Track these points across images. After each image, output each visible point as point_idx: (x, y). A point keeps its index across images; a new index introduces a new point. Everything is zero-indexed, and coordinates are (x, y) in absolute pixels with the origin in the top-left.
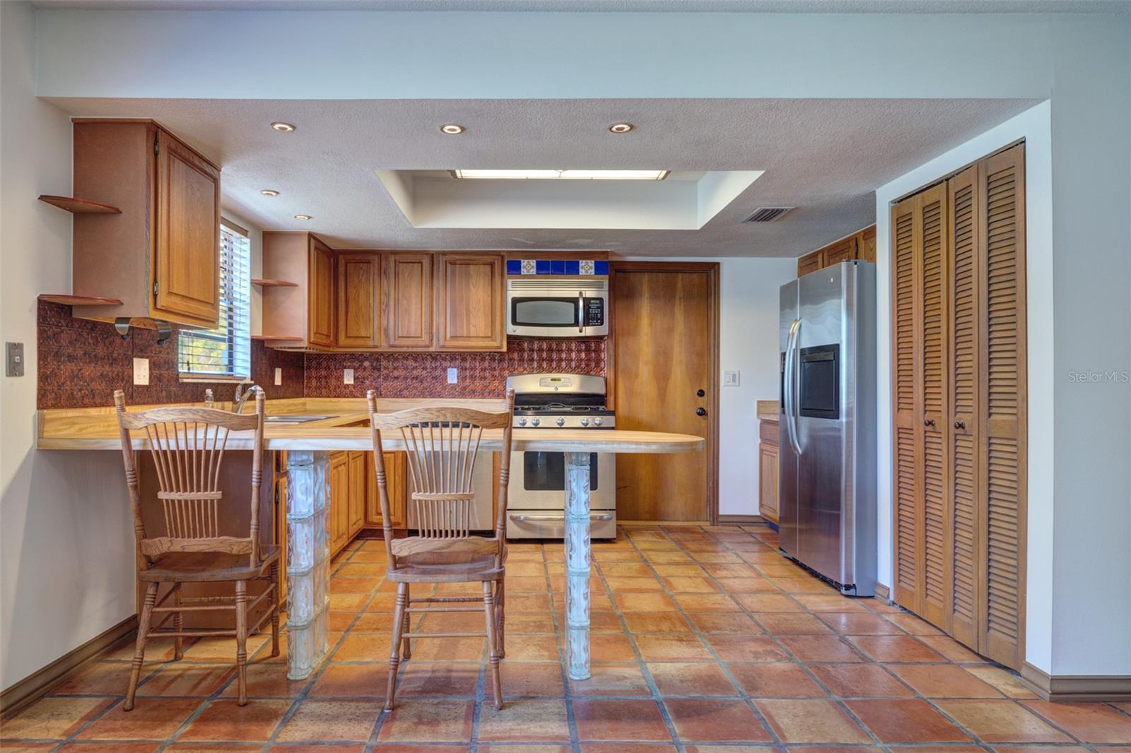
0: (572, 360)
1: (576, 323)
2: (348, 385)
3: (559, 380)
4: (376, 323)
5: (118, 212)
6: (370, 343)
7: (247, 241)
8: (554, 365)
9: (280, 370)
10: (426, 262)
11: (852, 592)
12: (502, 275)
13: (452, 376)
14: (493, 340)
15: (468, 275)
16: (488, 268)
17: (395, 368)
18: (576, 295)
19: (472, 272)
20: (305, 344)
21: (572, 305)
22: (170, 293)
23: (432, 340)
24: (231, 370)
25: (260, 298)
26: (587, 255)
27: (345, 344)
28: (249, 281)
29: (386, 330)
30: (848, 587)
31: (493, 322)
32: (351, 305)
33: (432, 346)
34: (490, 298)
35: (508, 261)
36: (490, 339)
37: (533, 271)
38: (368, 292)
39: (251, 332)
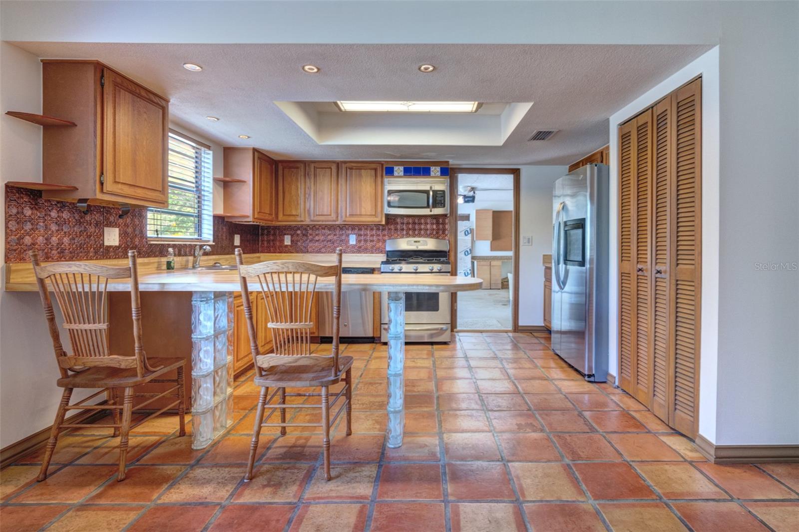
0: (427, 230)
1: (428, 206)
2: (287, 245)
3: (419, 242)
4: (302, 206)
5: (74, 125)
6: (299, 219)
7: (211, 152)
8: (417, 232)
9: (239, 236)
10: (334, 168)
11: (592, 379)
12: (382, 176)
13: (353, 240)
14: (376, 217)
15: (360, 176)
16: (373, 172)
17: (317, 235)
18: (427, 188)
19: (363, 174)
20: (251, 219)
21: (426, 195)
22: (116, 182)
23: (337, 217)
24: (200, 235)
25: (221, 191)
26: (435, 164)
27: (282, 221)
28: (212, 178)
29: (309, 211)
30: (589, 376)
31: (376, 206)
32: (287, 195)
33: (336, 221)
34: (374, 191)
35: (386, 168)
36: (374, 217)
37: (402, 174)
38: (297, 187)
39: (213, 211)
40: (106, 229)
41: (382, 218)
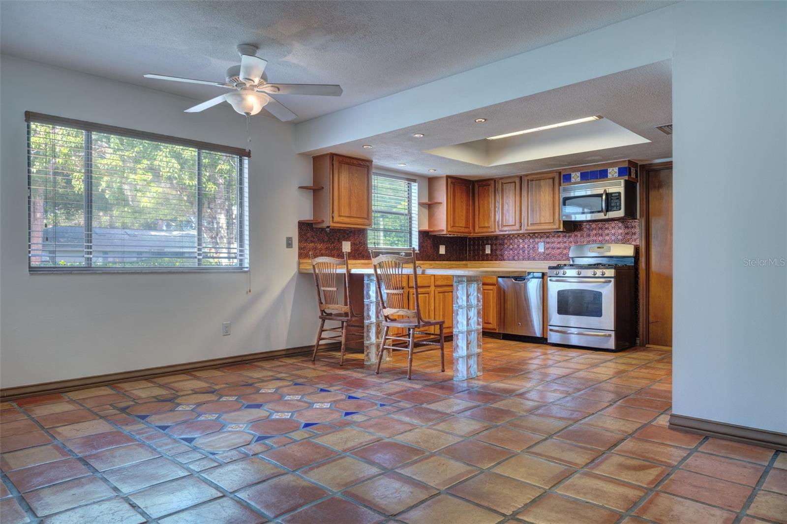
1: (602, 210)
2: (487, 254)
3: (603, 248)
4: (493, 219)
5: (322, 188)
6: (490, 230)
7: (416, 184)
9: (444, 246)
10: (517, 181)
12: (560, 184)
14: (555, 225)
15: (540, 187)
16: (551, 181)
18: (600, 191)
19: (542, 184)
20: (445, 233)
21: (599, 198)
23: (521, 227)
24: (411, 246)
26: (613, 165)
27: (479, 232)
28: (417, 203)
29: (498, 222)
31: (554, 214)
33: (521, 230)
34: (552, 199)
35: (564, 175)
36: (552, 224)
37: (579, 179)
38: (489, 202)
39: (418, 228)
40: (343, 242)
41: (560, 225)
